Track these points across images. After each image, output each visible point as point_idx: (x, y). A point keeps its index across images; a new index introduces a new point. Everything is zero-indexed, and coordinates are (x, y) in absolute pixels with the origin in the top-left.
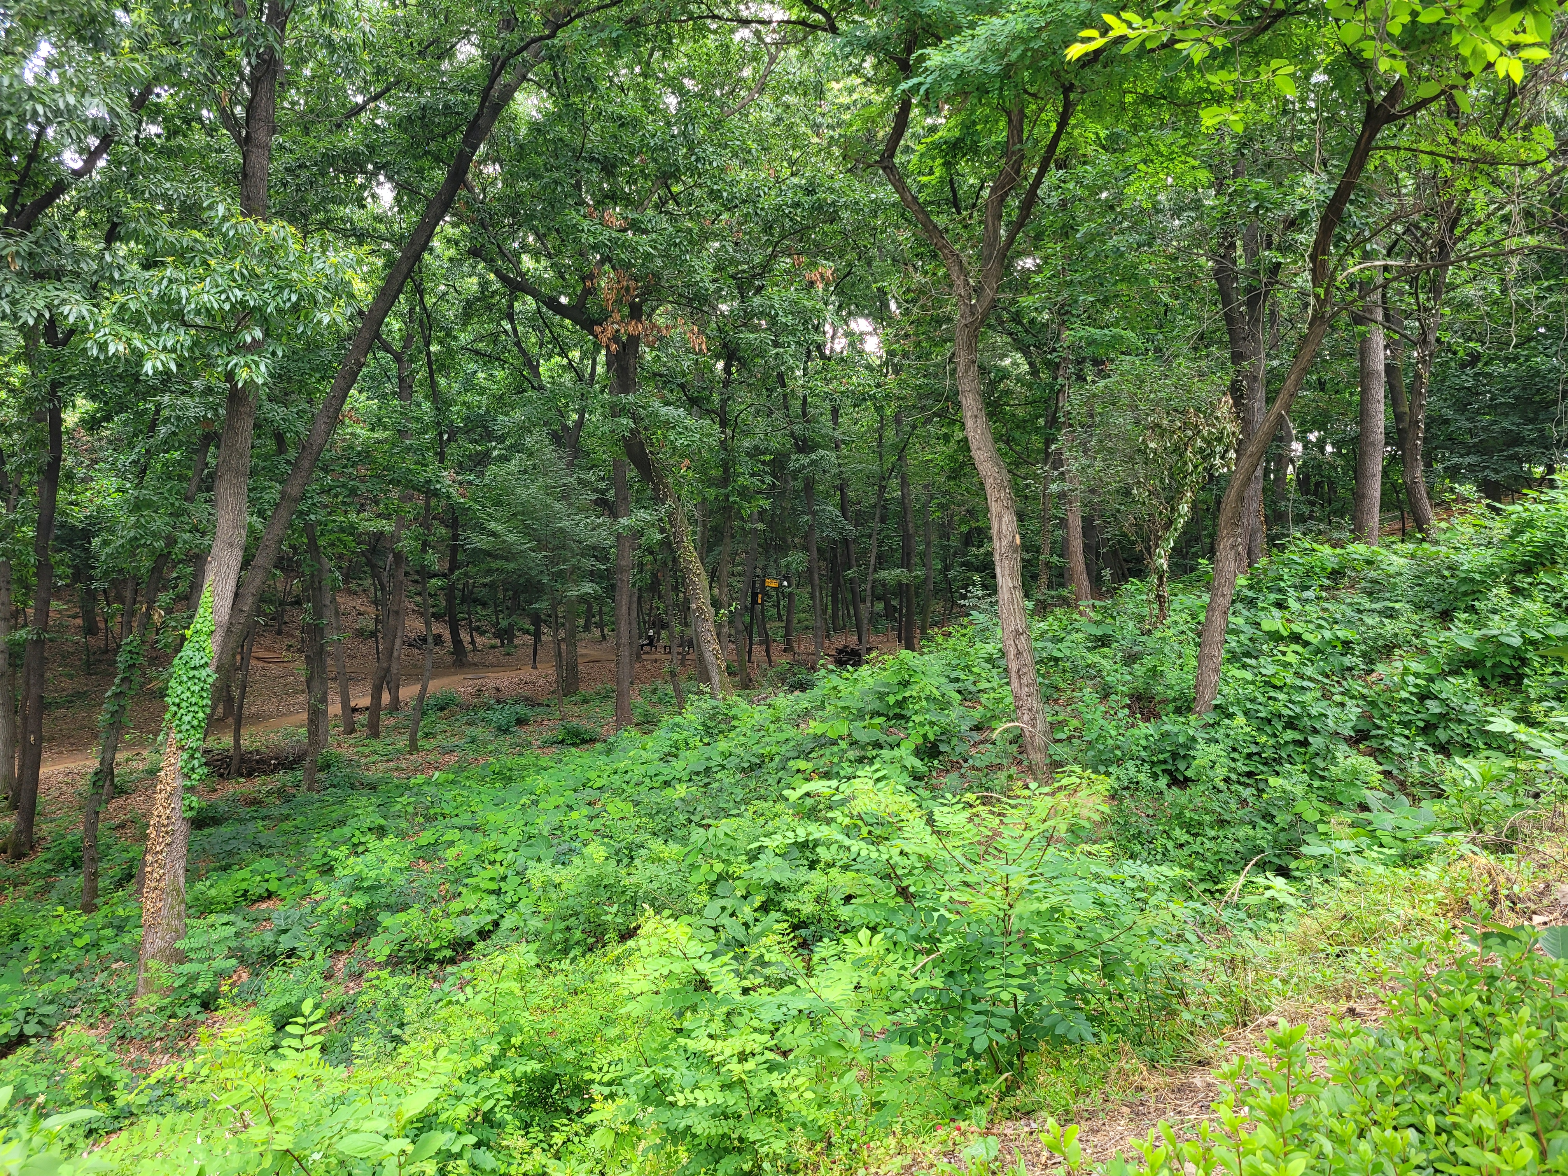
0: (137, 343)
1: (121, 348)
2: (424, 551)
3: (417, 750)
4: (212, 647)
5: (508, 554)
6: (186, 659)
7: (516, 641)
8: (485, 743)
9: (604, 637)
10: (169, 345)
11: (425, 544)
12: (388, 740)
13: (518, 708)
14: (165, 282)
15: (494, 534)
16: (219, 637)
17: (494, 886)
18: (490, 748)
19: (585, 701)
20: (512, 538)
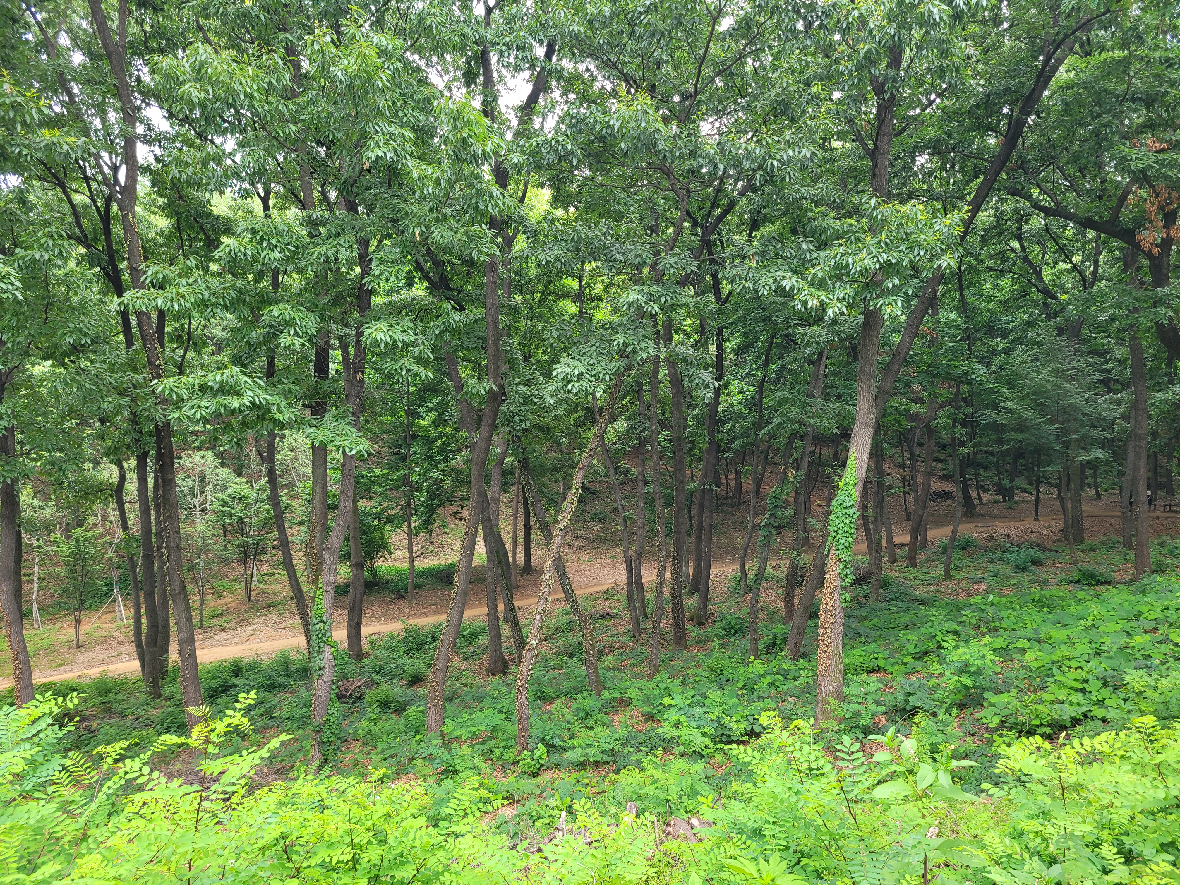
0: (823, 298)
1: (815, 302)
2: (954, 426)
3: (950, 578)
4: (856, 494)
5: (1022, 426)
6: (840, 501)
7: (1016, 498)
8: (1009, 578)
9: (1099, 496)
10: (841, 297)
11: (955, 421)
12: (924, 570)
13: (1032, 551)
14: (839, 256)
15: (1011, 411)
16: (860, 487)
17: (1079, 686)
18: (1013, 581)
19: (1092, 549)
20: (1029, 414)
